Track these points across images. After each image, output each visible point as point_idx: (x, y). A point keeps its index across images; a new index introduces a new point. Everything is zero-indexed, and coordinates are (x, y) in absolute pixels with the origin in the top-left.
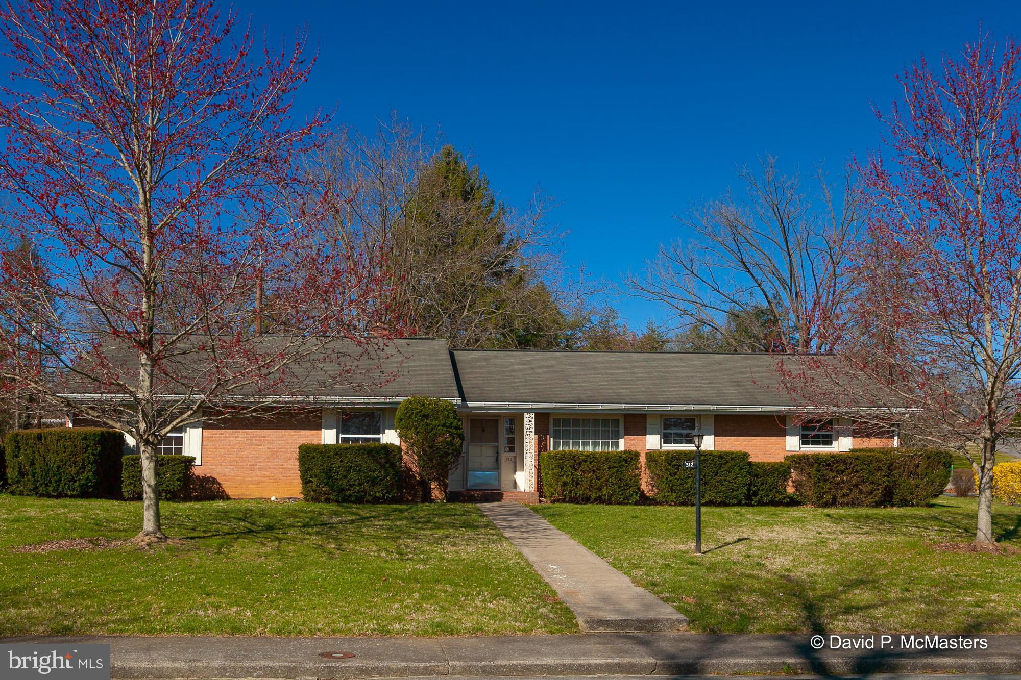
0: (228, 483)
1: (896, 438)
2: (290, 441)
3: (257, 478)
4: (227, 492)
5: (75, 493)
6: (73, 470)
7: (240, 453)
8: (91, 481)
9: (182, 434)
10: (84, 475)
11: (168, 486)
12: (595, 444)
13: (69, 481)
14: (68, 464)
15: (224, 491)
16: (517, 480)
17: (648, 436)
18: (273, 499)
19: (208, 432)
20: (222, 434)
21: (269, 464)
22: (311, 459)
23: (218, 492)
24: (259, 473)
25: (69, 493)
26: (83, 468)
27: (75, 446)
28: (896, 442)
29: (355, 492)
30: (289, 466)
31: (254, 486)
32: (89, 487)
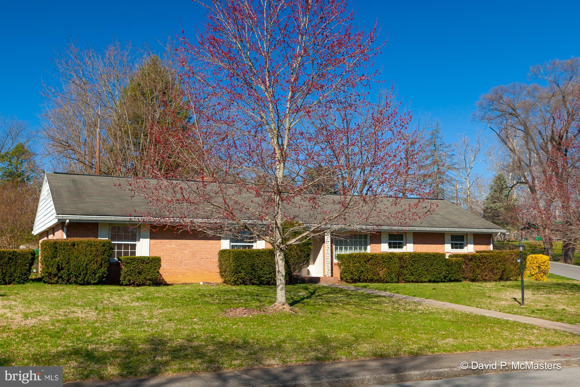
0: (166, 274)
1: (492, 245)
2: (202, 247)
3: (183, 271)
4: (165, 280)
5: (96, 281)
6: (95, 266)
7: (173, 255)
8: (105, 274)
9: (136, 243)
10: (101, 269)
11: (151, 276)
12: (360, 249)
13: (92, 274)
14: (93, 262)
15: (163, 279)
16: (310, 270)
17: (382, 244)
18: (201, 283)
19: (153, 241)
20: (162, 242)
21: (190, 262)
22: (242, 258)
23: (160, 280)
24: (184, 267)
25: (93, 282)
26: (101, 265)
27: (97, 251)
28: (491, 247)
29: (267, 278)
30: (202, 263)
31: (181, 276)
32: (104, 277)
